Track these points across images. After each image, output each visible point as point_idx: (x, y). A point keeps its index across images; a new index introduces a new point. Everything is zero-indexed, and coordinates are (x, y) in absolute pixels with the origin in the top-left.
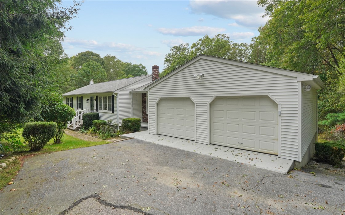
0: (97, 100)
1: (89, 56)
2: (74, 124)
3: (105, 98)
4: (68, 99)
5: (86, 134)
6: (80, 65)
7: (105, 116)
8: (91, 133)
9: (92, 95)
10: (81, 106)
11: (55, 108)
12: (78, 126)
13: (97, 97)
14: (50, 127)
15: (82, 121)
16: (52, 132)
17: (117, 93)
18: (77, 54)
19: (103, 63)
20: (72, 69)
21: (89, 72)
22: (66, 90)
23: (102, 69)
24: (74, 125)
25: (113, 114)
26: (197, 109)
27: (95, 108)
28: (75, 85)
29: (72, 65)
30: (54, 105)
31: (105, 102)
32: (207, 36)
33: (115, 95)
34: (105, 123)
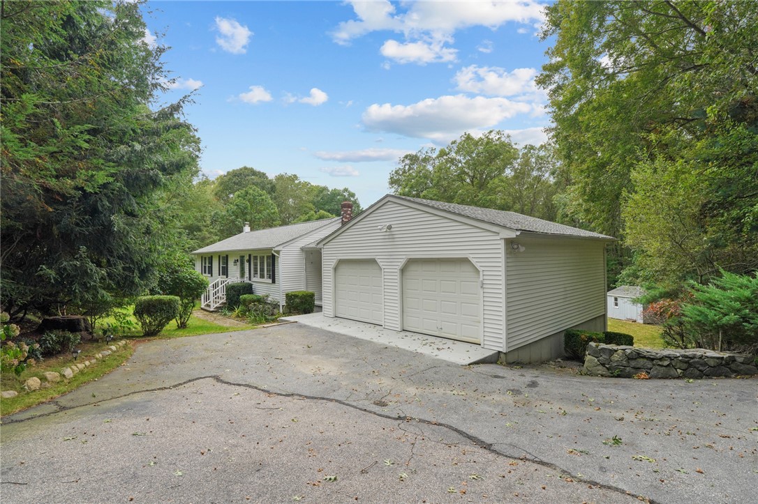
0: (249, 261)
1: (248, 175)
2: (212, 302)
3: (262, 258)
4: (205, 258)
5: (230, 317)
6: (230, 193)
7: (261, 288)
8: (238, 316)
9: (242, 254)
10: (225, 272)
11: (179, 277)
12: (218, 305)
13: (250, 256)
14: (170, 304)
15: (225, 296)
16: (173, 309)
17: (280, 251)
18: (226, 174)
19: (272, 189)
20: (215, 201)
21: (246, 208)
22: (204, 242)
23: (270, 201)
24: (212, 304)
25: (273, 286)
26: (386, 277)
27: (247, 275)
28: (221, 231)
29: (216, 194)
30: (177, 272)
31: (262, 263)
32: (467, 134)
33: (275, 254)
34: (259, 301)
